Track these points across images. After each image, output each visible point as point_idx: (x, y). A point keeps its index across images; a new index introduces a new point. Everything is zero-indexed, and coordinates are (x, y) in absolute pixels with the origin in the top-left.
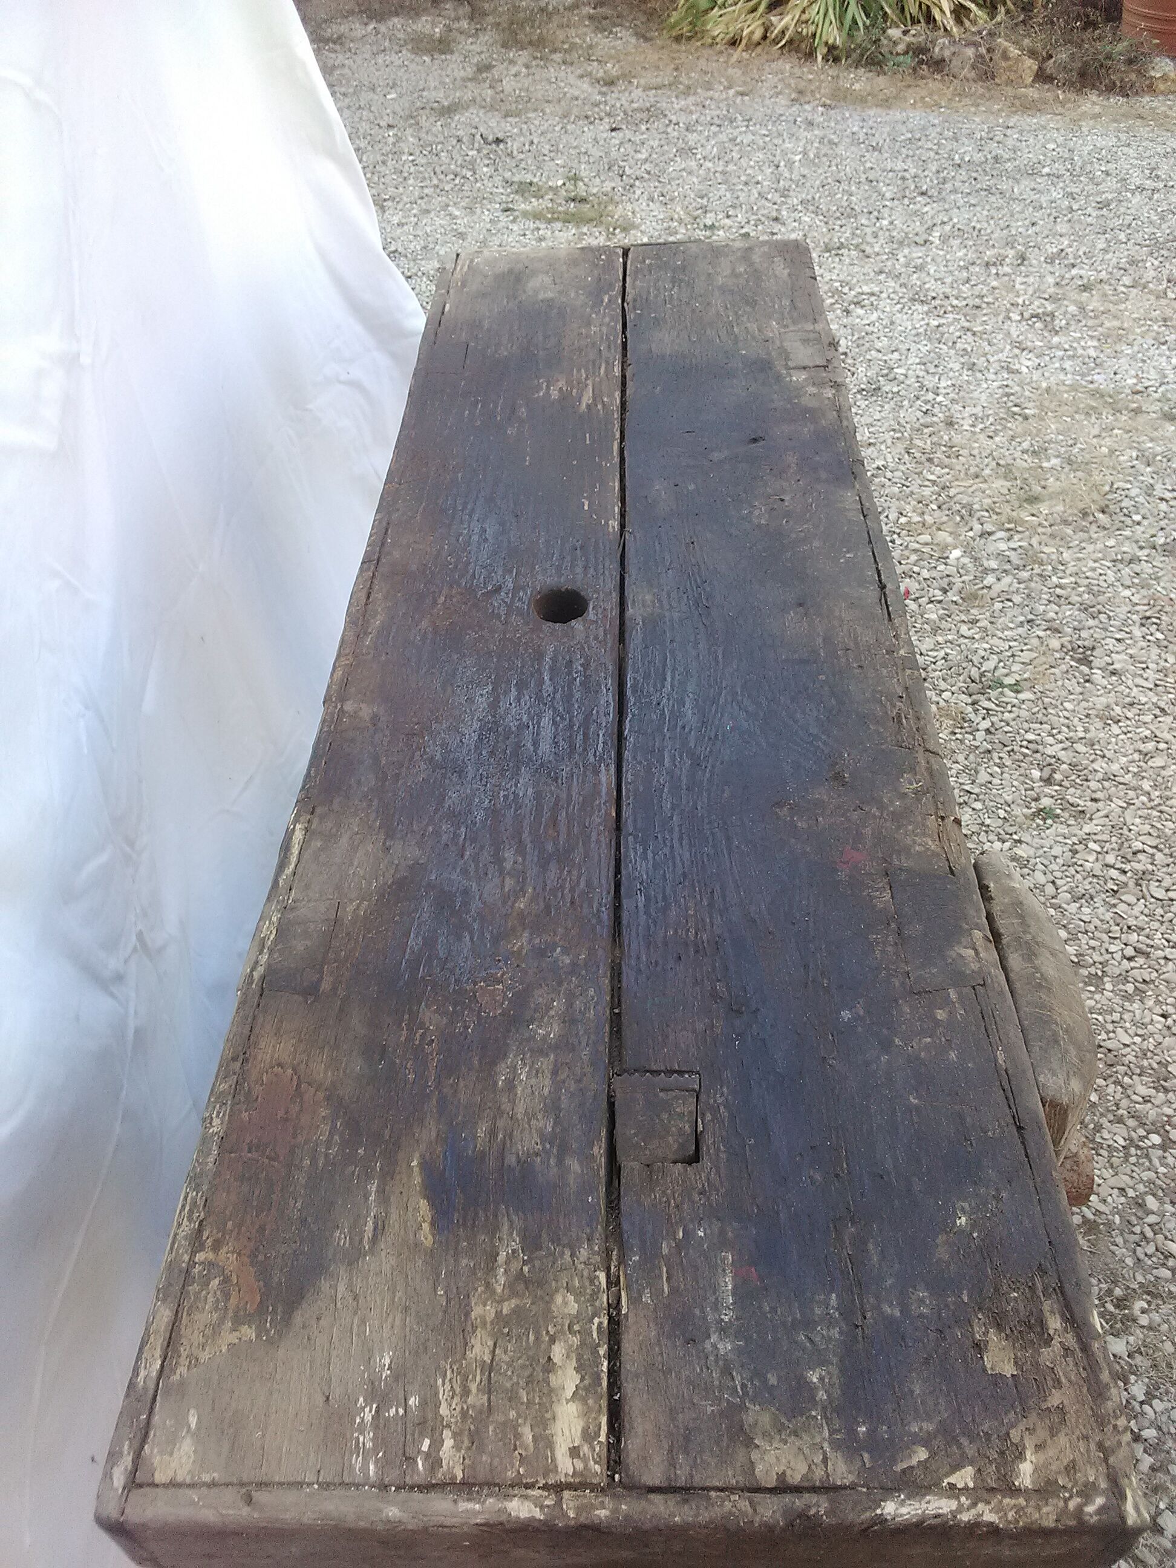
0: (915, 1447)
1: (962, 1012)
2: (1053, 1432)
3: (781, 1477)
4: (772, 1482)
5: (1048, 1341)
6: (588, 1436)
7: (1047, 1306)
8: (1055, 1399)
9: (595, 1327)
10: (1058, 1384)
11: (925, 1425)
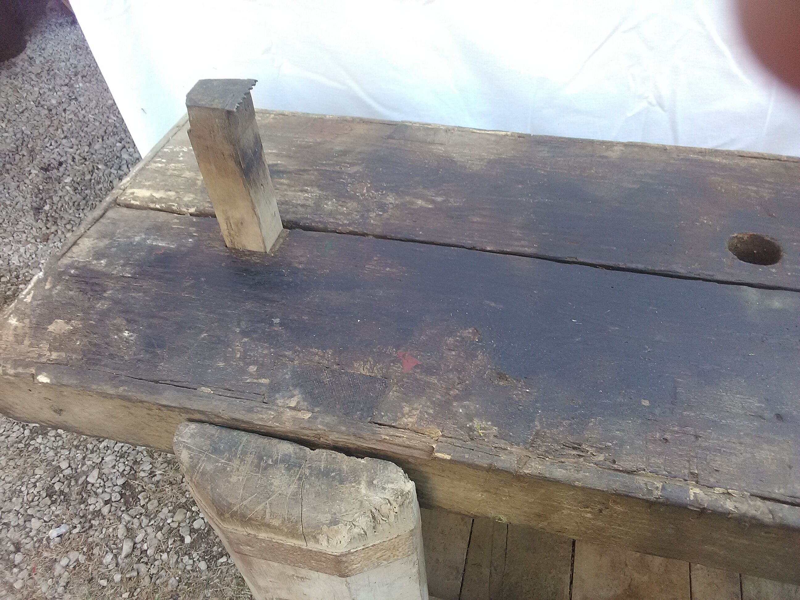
0: (51, 285)
1: (248, 381)
2: (16, 336)
3: (78, 245)
4: (78, 242)
5: (50, 350)
6: (135, 199)
7: (63, 355)
8: (27, 342)
9: (174, 204)
10: (31, 345)
11: (57, 291)
